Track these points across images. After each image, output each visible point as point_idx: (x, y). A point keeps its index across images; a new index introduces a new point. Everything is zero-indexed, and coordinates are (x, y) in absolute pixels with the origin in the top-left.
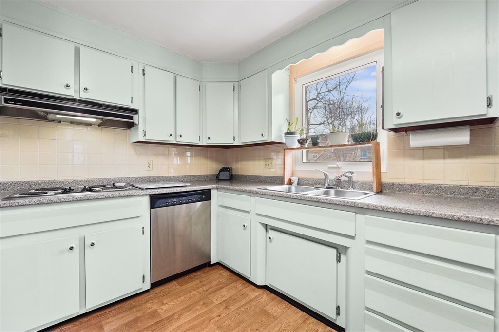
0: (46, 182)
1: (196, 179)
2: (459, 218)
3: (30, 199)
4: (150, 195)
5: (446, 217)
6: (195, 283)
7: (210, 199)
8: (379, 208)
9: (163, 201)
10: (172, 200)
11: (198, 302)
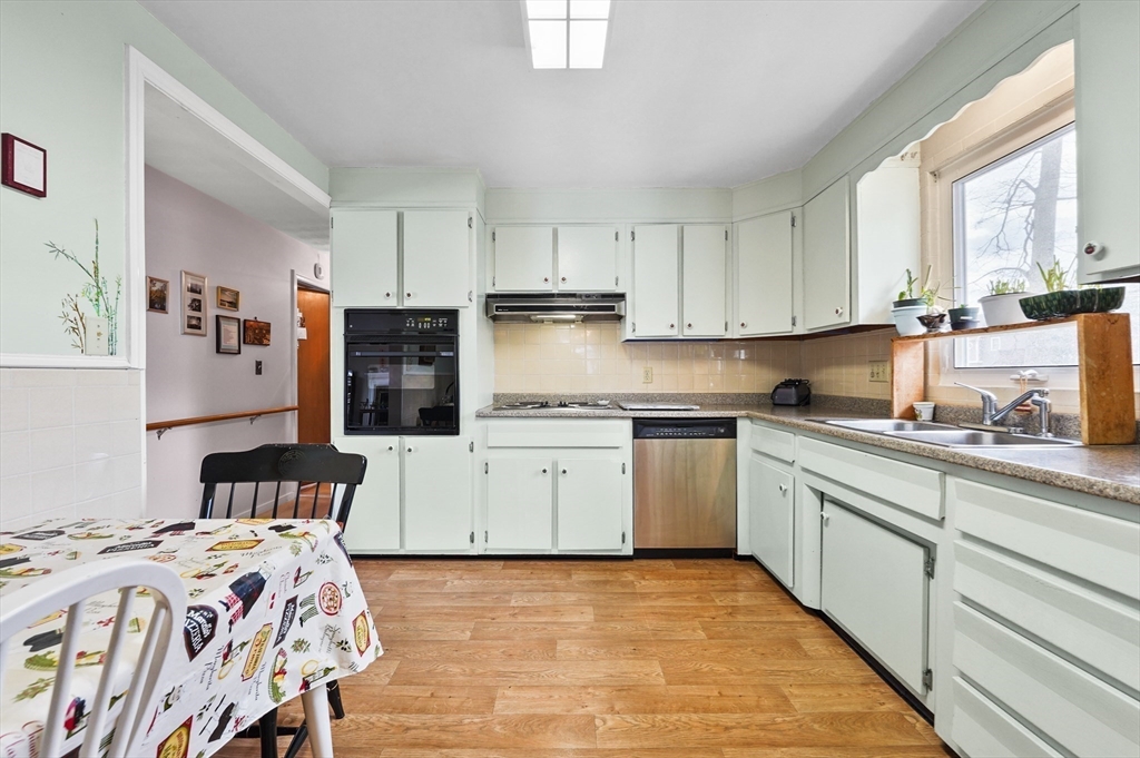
0: (530, 395)
1: (729, 401)
2: (1101, 491)
3: (511, 411)
4: (634, 418)
5: (1079, 487)
6: (700, 571)
7: (734, 436)
8: (971, 463)
9: (653, 429)
10: (666, 430)
11: (691, 593)
